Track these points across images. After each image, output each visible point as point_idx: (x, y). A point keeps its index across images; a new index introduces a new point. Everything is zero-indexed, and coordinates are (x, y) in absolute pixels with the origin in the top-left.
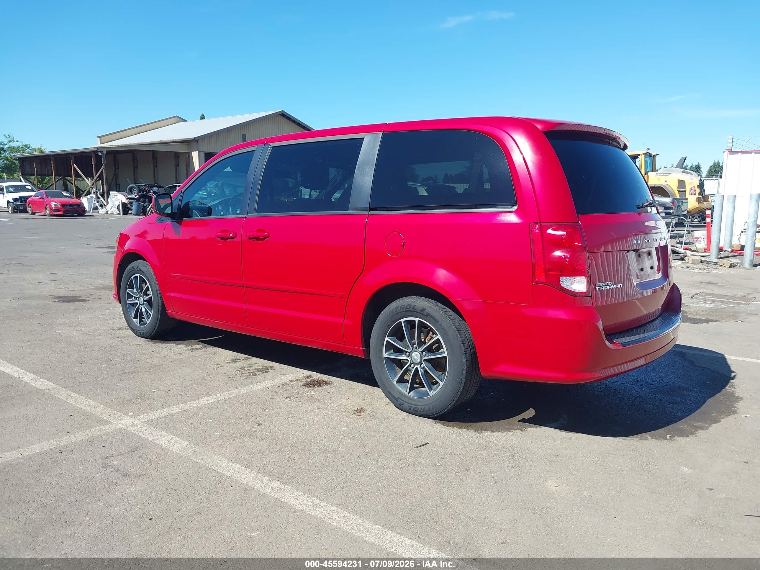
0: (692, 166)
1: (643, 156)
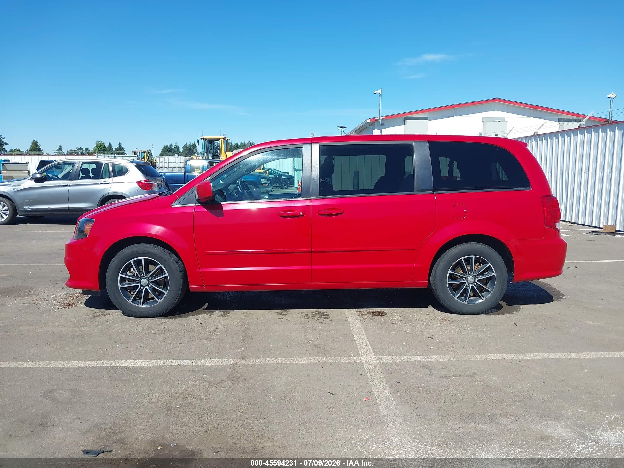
0: (190, 145)
1: (222, 140)
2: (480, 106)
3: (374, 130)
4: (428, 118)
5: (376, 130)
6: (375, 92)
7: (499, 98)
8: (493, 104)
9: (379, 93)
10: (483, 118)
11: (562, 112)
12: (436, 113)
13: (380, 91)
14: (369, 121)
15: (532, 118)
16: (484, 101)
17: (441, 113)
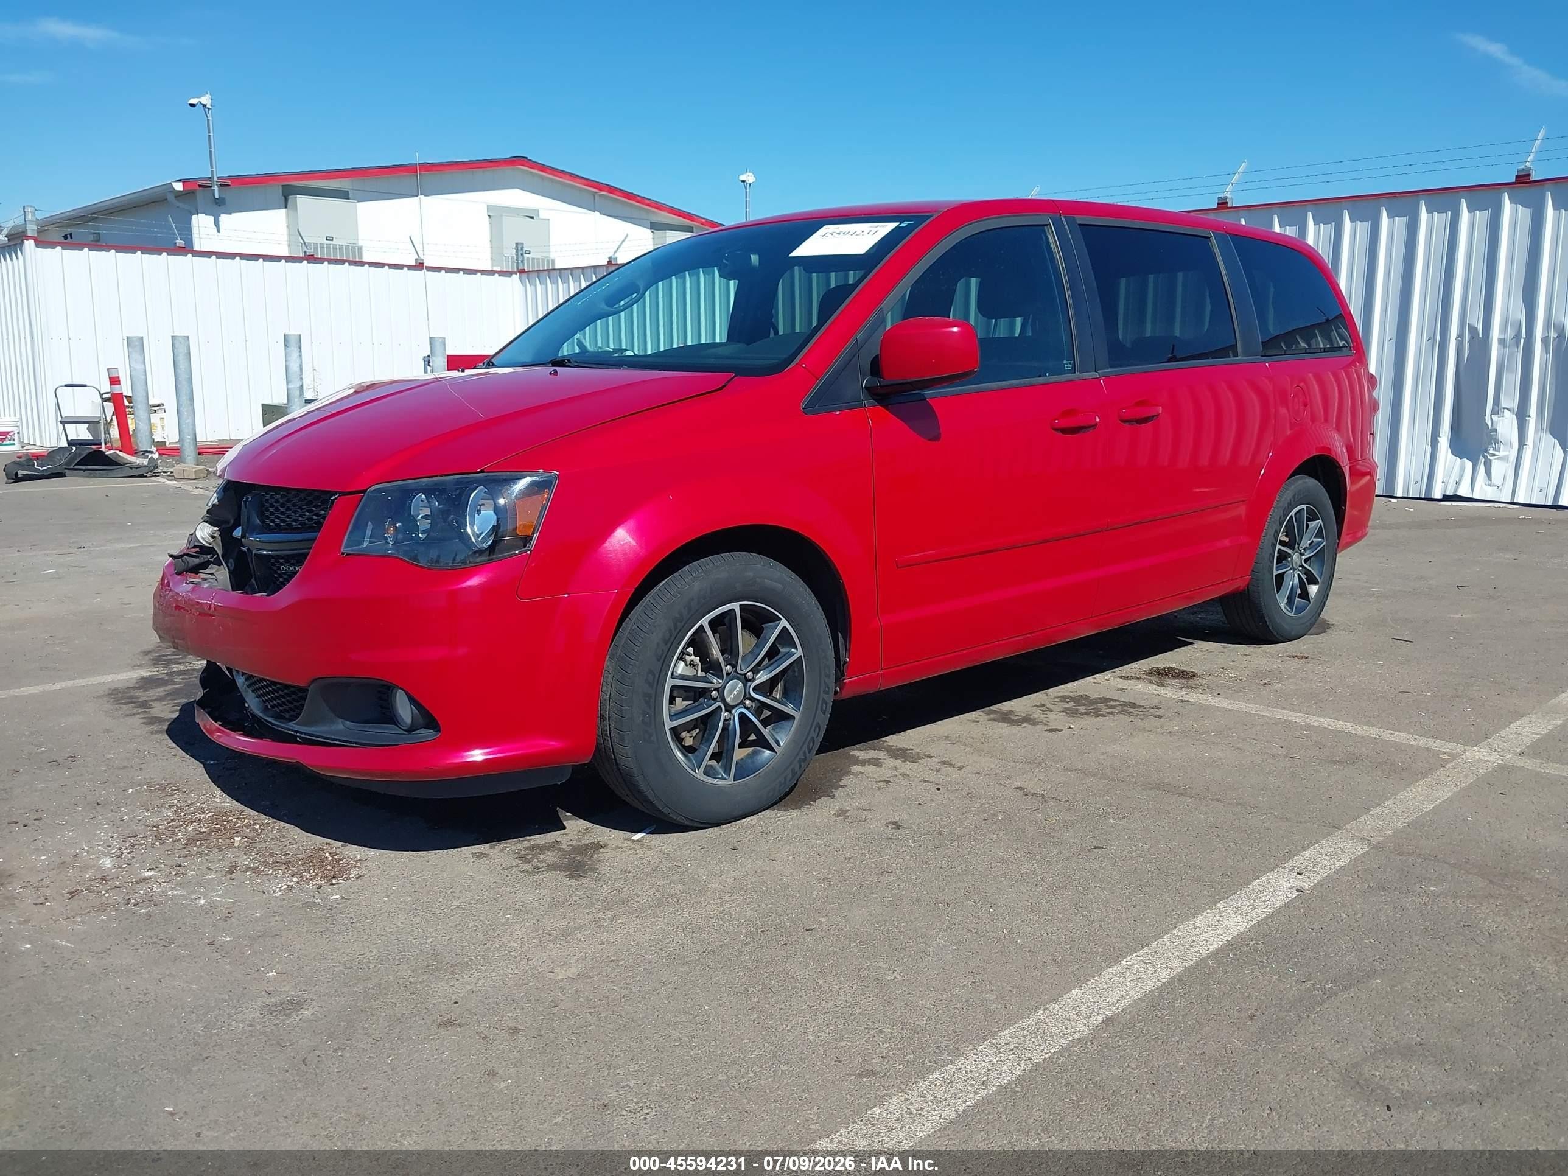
2: (479, 174)
3: (194, 217)
4: (350, 196)
5: (202, 216)
6: (193, 101)
7: (526, 158)
8: (508, 171)
9: (204, 106)
10: (489, 208)
11: (659, 206)
12: (371, 183)
13: (206, 100)
14: (179, 187)
15: (597, 213)
16: (492, 161)
17: (382, 183)
